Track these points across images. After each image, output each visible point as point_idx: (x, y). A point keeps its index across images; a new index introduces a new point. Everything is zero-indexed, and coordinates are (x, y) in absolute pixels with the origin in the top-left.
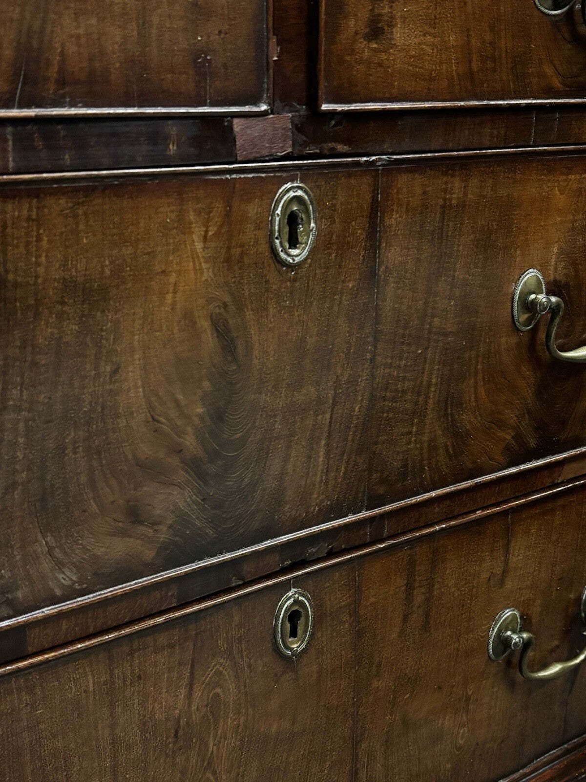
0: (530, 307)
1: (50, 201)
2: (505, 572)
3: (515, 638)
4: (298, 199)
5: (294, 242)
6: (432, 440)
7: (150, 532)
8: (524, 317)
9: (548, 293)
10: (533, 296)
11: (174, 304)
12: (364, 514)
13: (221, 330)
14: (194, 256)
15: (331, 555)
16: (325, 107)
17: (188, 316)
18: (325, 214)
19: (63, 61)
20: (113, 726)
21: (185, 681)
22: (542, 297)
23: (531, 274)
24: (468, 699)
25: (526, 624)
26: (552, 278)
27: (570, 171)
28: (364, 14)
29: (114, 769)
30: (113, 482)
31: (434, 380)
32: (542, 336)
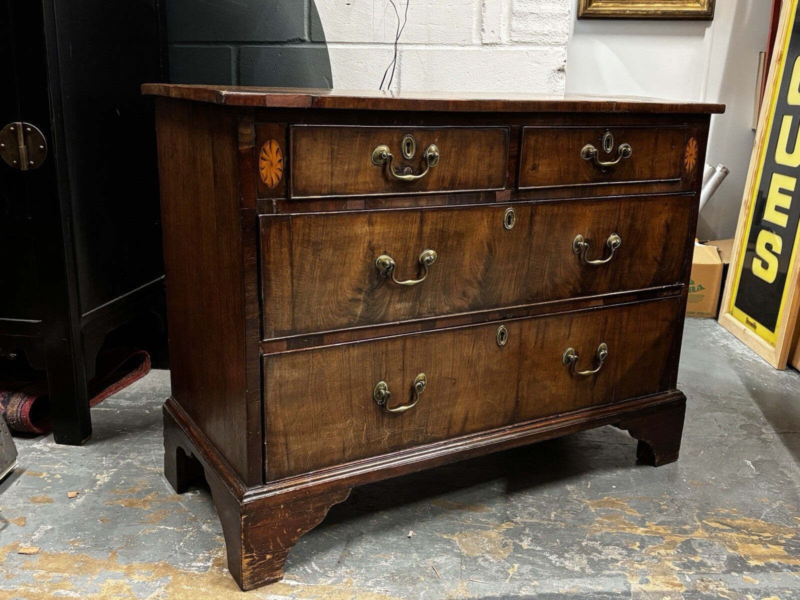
0: (578, 246)
1: (454, 212)
2: (569, 334)
3: (572, 357)
4: (511, 212)
5: (509, 223)
6: (546, 285)
7: (467, 300)
8: (576, 250)
9: (585, 242)
10: (579, 243)
11: (478, 238)
12: (524, 306)
13: (489, 246)
14: (484, 227)
15: (514, 317)
16: (520, 188)
17: (482, 242)
18: (519, 216)
19: (460, 180)
20: (453, 354)
21: (472, 346)
22: (582, 243)
23: (579, 236)
24: (556, 377)
25: (576, 353)
26: (586, 237)
27: (593, 205)
28: (531, 164)
29: (453, 366)
30: (460, 284)
31: (547, 267)
32: (582, 256)
